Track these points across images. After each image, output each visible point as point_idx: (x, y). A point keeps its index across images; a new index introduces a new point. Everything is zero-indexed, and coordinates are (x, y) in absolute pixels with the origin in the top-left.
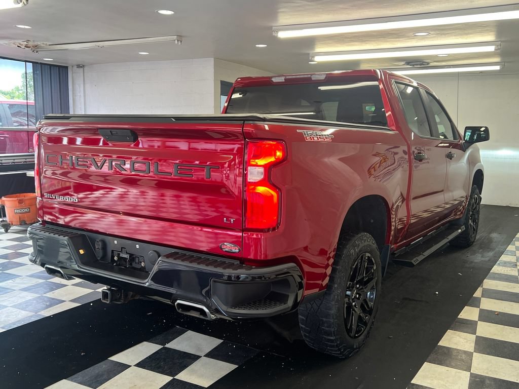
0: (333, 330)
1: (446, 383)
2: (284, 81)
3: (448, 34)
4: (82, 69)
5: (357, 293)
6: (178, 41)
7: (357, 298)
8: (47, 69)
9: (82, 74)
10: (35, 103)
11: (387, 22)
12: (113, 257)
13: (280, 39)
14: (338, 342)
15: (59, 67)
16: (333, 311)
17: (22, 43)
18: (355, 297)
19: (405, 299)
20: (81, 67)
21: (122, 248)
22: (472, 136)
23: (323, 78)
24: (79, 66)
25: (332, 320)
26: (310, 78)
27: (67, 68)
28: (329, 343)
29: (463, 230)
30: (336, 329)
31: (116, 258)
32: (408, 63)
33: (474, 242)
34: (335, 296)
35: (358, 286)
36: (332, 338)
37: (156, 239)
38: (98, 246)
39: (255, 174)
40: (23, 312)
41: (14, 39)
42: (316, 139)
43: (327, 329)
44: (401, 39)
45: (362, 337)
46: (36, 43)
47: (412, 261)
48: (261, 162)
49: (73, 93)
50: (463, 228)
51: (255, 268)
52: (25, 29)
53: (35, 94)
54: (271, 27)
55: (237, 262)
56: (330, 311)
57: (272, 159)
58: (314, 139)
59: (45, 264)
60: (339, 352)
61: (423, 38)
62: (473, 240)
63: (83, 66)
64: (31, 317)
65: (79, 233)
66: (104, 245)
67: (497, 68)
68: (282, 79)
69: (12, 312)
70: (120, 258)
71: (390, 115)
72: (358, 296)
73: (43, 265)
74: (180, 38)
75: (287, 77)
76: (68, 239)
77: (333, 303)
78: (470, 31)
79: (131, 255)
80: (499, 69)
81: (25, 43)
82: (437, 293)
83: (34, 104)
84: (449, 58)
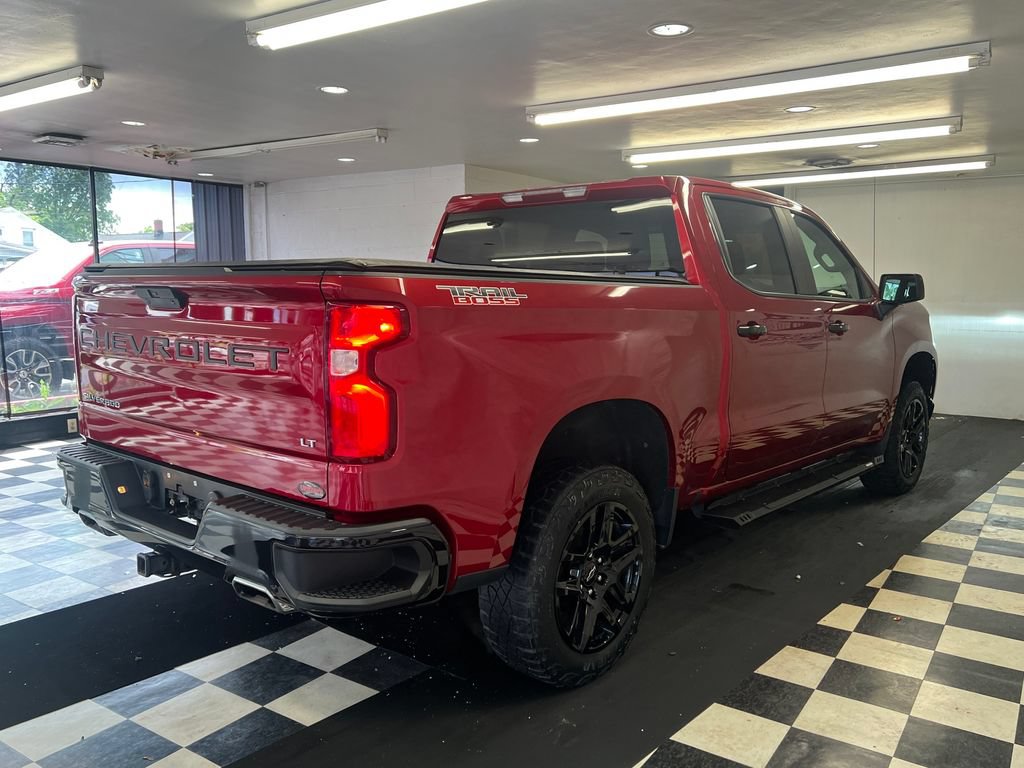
0: (530, 637)
1: (735, 744)
2: (521, 199)
3: (849, 106)
4: (263, 189)
5: (597, 573)
6: (380, 137)
7: (598, 582)
8: (212, 189)
9: (263, 197)
10: (196, 245)
11: (714, 90)
12: (168, 500)
13: (539, 126)
14: (544, 660)
15: (217, 184)
16: (530, 604)
17: (148, 150)
18: (594, 579)
19: (735, 586)
20: (262, 185)
21: (178, 485)
22: (900, 291)
23: (583, 194)
24: (258, 184)
25: (527, 620)
26: (562, 194)
27: (241, 187)
28: (529, 661)
29: (877, 463)
30: (536, 636)
31: (172, 502)
32: (811, 162)
33: (914, 485)
34: (532, 577)
35: (600, 560)
36: (531, 651)
37: (223, 473)
38: (147, 482)
39: (344, 362)
40: (84, 584)
41: (134, 144)
42: (480, 301)
43: (521, 634)
44: (769, 120)
45: (607, 652)
46: (170, 149)
47: (736, 519)
48: (358, 342)
49: (251, 229)
50: (880, 459)
51: (344, 527)
52: (136, 126)
53: (195, 231)
54: (523, 109)
55: (322, 515)
56: (524, 604)
57: (373, 338)
58: (475, 302)
59: (78, 509)
60: (549, 677)
61: (806, 116)
62: (910, 481)
63: (265, 184)
64: (92, 593)
65: (125, 459)
66: (156, 479)
67: (981, 165)
68: (518, 198)
69: (68, 584)
70: (177, 503)
71: (689, 257)
72: (600, 578)
73: (76, 510)
74: (384, 133)
75: (527, 194)
76: (101, 469)
77: (529, 589)
78: (889, 101)
79: (191, 498)
80: (985, 167)
81: (152, 149)
82: (799, 577)
83: (194, 247)
84: (883, 151)
